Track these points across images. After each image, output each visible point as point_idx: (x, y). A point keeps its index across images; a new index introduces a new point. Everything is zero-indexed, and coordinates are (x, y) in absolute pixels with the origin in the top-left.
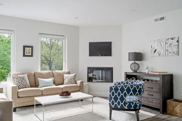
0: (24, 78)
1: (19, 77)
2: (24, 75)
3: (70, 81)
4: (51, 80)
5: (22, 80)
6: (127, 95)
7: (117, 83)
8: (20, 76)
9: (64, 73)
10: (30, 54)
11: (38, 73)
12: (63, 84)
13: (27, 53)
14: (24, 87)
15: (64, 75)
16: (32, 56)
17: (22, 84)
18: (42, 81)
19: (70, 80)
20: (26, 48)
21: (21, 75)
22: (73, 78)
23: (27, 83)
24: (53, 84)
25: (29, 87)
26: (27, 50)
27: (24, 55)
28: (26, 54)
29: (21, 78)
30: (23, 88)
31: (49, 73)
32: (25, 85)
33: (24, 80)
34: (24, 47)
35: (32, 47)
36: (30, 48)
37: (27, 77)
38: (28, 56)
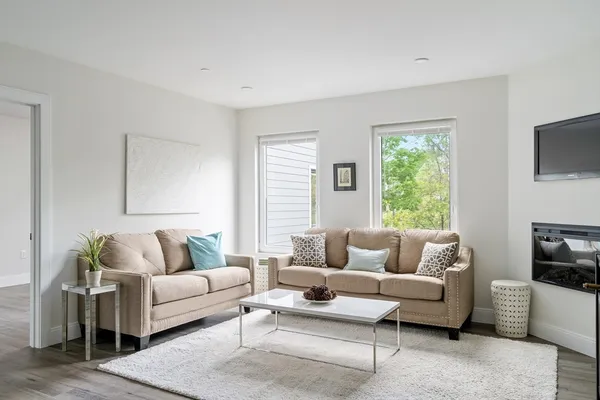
0: (309, 243)
2: (316, 236)
3: (428, 266)
5: (306, 246)
10: (349, 185)
12: (413, 272)
13: (341, 182)
14: (307, 263)
15: (426, 243)
16: (353, 188)
17: (302, 255)
18: (354, 254)
19: (428, 262)
20: (339, 170)
21: (307, 236)
22: (439, 257)
23: (315, 254)
24: (380, 265)
25: (321, 266)
26: (343, 174)
27: (336, 188)
28: (339, 185)
29: (303, 240)
32: (310, 260)
33: (309, 246)
34: (336, 167)
35: (353, 166)
36: (349, 169)
37: (323, 241)
38: (346, 189)
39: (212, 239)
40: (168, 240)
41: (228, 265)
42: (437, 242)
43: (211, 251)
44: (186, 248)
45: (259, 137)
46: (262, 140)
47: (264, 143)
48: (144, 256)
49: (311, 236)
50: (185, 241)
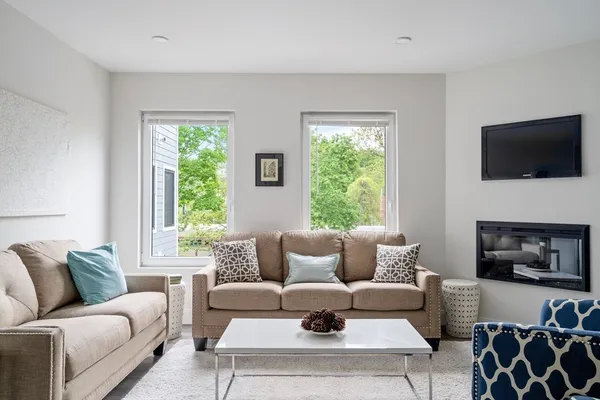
0: (239, 251)
1: (227, 246)
2: (245, 242)
3: (393, 271)
4: (328, 261)
5: (236, 256)
6: (572, 389)
7: (555, 305)
8: (230, 243)
9: (381, 240)
10: (276, 179)
11: (291, 237)
12: (370, 278)
13: (265, 176)
14: (238, 278)
15: (378, 245)
16: (280, 183)
17: (232, 268)
18: (297, 262)
19: (393, 267)
20: (263, 161)
21: (235, 243)
22: (405, 261)
23: (248, 266)
24: (332, 274)
25: (255, 281)
26: (267, 166)
27: (259, 183)
28: (263, 179)
29: (231, 249)
30: (235, 281)
31: (329, 239)
32: (243, 273)
33: (240, 255)
34: (259, 157)
35: (280, 157)
36: (276, 161)
37: (254, 248)
38: (270, 184)
39: (104, 254)
40: (38, 260)
41: (130, 290)
42: (388, 244)
43: (109, 272)
44: (67, 270)
45: (143, 113)
46: (147, 117)
47: (150, 121)
48: (8, 292)
49: (240, 242)
50: (64, 260)
